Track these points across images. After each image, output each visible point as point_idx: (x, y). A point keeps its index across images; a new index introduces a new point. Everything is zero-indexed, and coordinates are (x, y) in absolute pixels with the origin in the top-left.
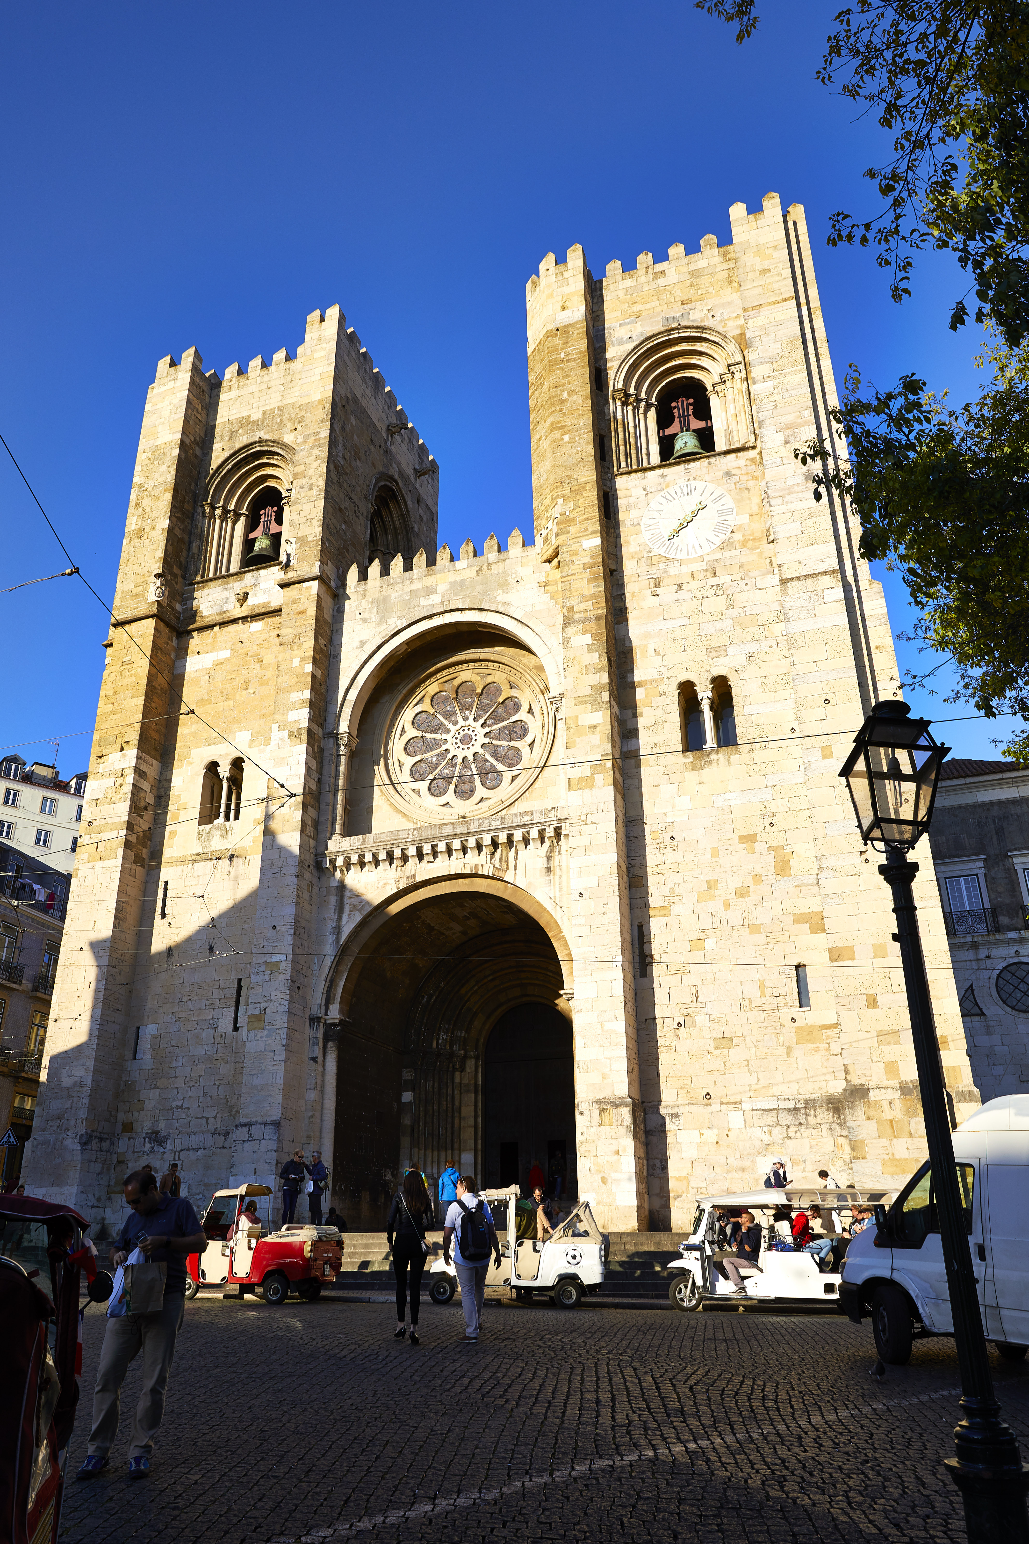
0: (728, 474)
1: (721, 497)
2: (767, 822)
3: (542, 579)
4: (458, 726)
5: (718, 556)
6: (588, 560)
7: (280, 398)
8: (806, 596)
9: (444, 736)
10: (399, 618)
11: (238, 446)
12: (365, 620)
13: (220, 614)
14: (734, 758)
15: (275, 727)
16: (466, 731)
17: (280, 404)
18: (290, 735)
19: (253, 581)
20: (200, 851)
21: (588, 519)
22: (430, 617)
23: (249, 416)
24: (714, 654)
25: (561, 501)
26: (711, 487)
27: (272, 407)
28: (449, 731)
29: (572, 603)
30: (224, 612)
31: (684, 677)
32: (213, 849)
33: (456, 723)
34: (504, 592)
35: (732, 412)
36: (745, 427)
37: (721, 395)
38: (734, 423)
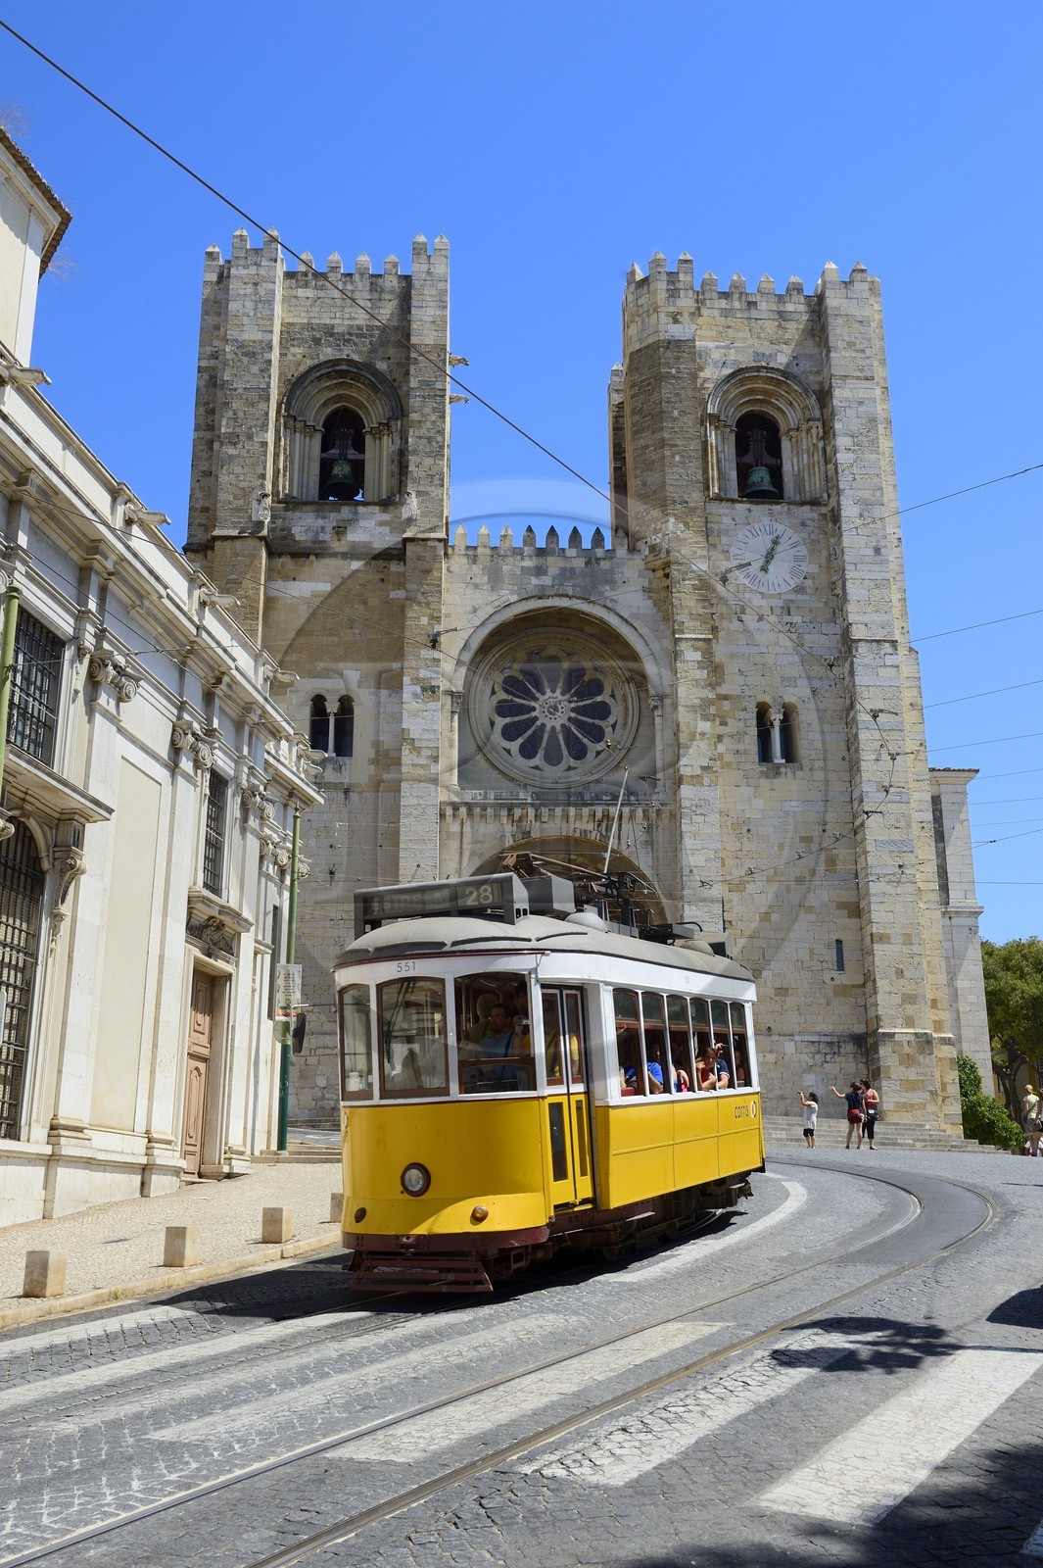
0: (803, 523)
1: (797, 544)
2: (821, 828)
4: (547, 697)
5: (793, 597)
6: (696, 581)
7: (368, 316)
8: (872, 657)
11: (322, 358)
12: (476, 586)
13: (316, 543)
14: (800, 774)
15: (406, 680)
16: (553, 702)
17: (368, 322)
18: (424, 689)
21: (696, 543)
22: (540, 597)
24: (786, 683)
25: (672, 519)
27: (359, 322)
28: (537, 700)
29: (683, 619)
30: (321, 542)
31: (761, 698)
32: (326, 780)
33: (544, 694)
35: (806, 462)
36: (818, 483)
37: (794, 440)
38: (806, 473)
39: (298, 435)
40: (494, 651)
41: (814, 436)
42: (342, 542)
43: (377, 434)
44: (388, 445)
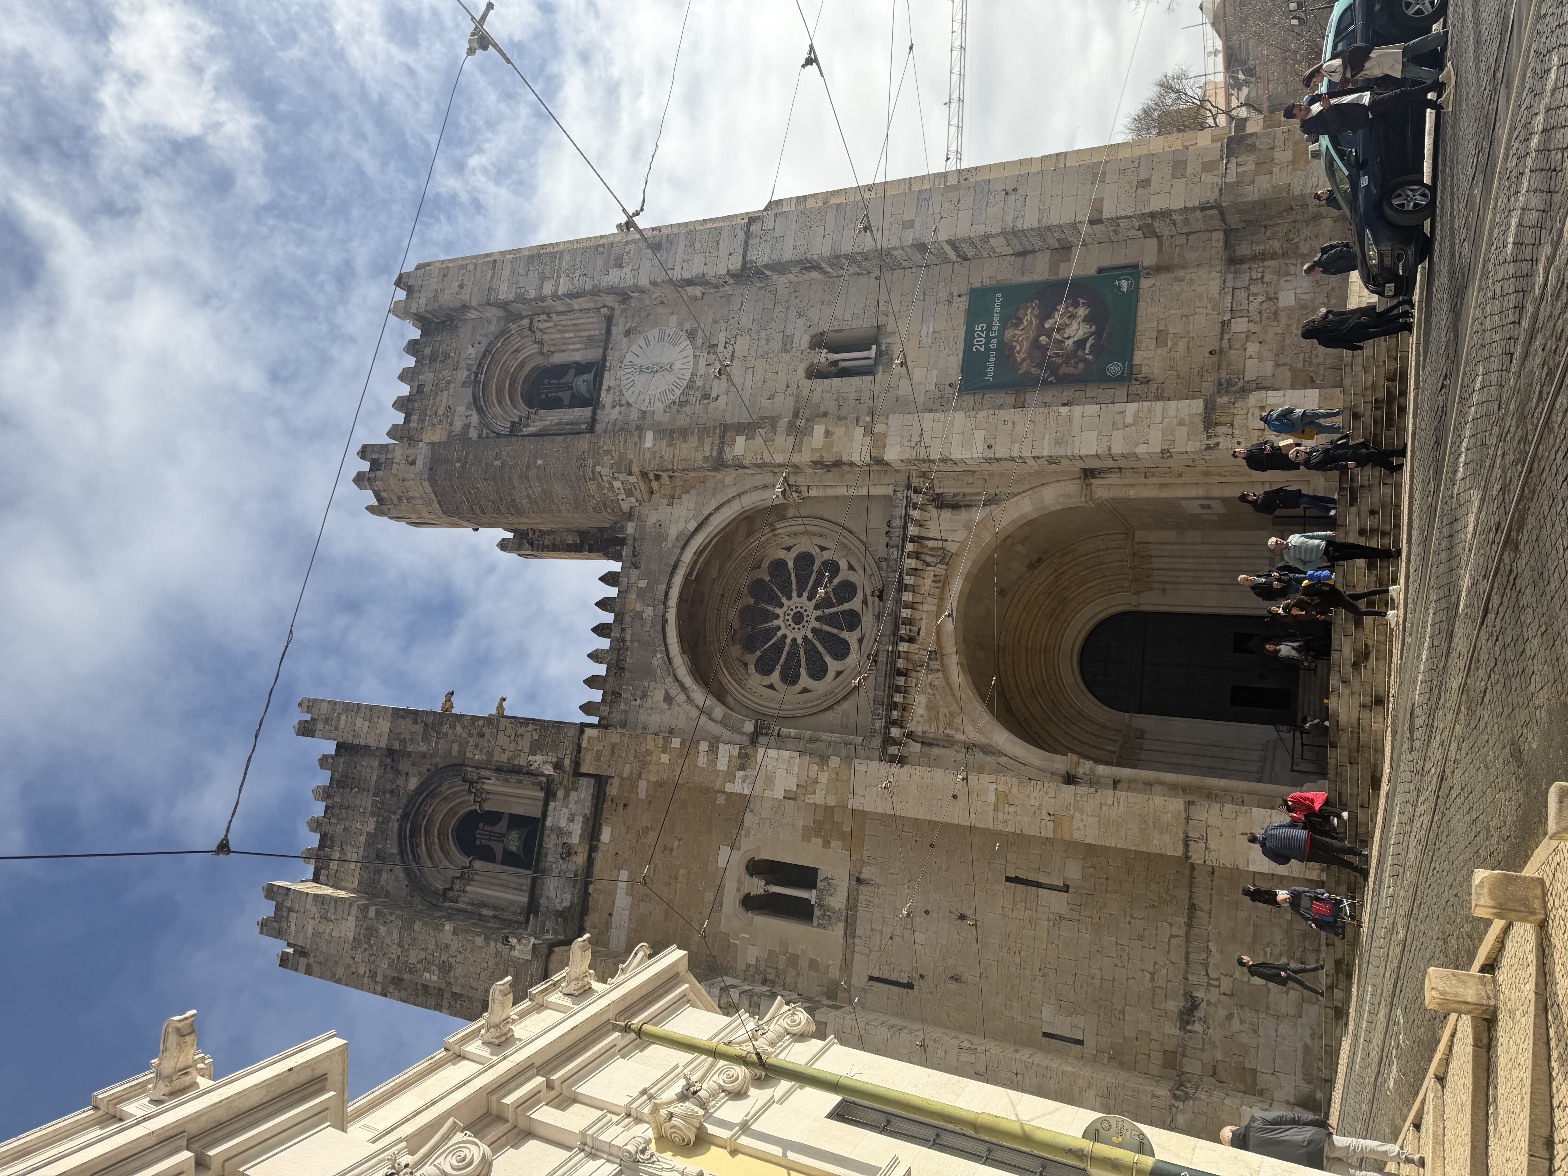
0: (628, 333)
1: (647, 340)
2: (956, 299)
3: (665, 501)
4: (783, 625)
5: (699, 342)
6: (665, 442)
7: (365, 793)
8: (763, 244)
9: (788, 641)
10: (654, 654)
11: (395, 851)
12: (644, 696)
13: (575, 882)
14: (890, 327)
15: (729, 788)
16: (790, 618)
17: (371, 794)
18: (742, 767)
19: (553, 837)
20: (841, 925)
21: (625, 442)
22: (665, 621)
23: (368, 833)
24: (788, 347)
25: (598, 468)
26: (635, 348)
27: (369, 804)
28: (785, 636)
29: (700, 457)
30: (576, 875)
31: (801, 373)
32: (844, 907)
33: (778, 628)
34: (666, 540)
35: (572, 335)
36: (591, 320)
37: (552, 349)
38: (583, 334)
39: (468, 888)
40: (724, 681)
41: (548, 325)
42: (580, 850)
43: (481, 796)
44: (492, 784)
